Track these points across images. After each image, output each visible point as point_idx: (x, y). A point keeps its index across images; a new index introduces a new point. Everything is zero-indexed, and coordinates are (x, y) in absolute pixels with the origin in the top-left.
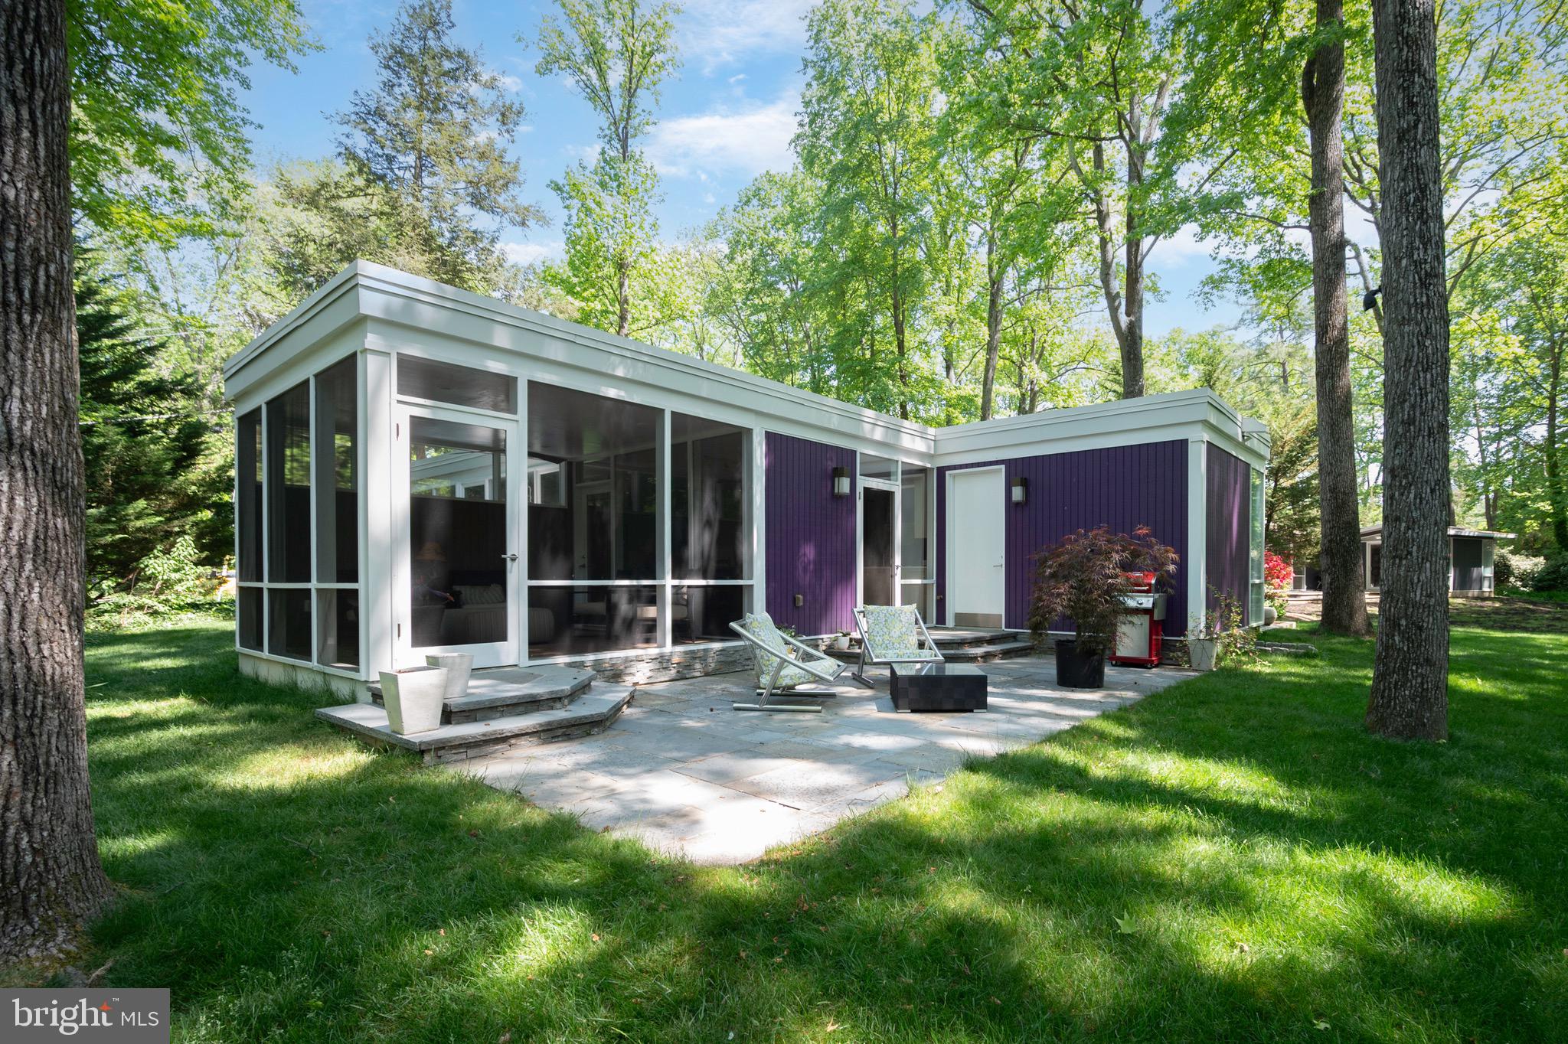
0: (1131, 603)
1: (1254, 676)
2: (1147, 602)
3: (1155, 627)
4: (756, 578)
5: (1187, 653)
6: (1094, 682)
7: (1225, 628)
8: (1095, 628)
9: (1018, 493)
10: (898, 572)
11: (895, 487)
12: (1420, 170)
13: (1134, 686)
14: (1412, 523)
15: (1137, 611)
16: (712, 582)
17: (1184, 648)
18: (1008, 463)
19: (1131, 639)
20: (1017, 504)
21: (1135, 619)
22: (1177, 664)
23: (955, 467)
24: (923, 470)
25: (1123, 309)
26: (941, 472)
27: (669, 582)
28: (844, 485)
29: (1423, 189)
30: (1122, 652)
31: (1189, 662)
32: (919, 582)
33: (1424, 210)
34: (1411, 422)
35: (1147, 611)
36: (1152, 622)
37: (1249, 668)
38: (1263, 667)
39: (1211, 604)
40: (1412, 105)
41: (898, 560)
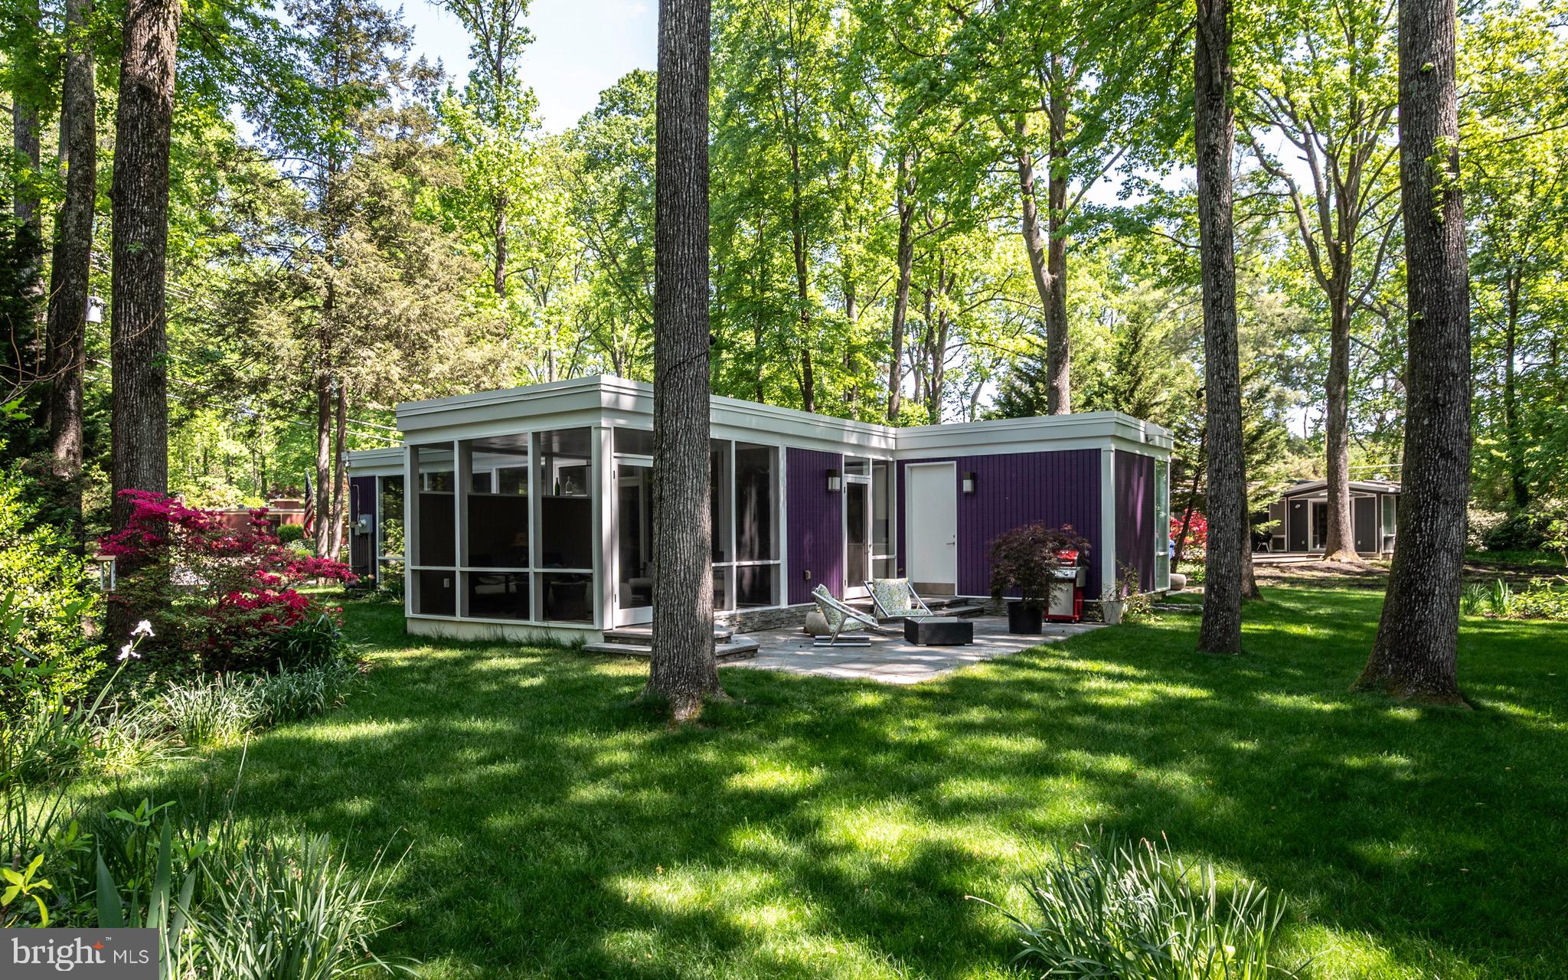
0: (1059, 574)
1: (1146, 628)
2: (1071, 573)
3: (1077, 593)
4: (782, 560)
5: (1101, 611)
6: (1036, 631)
7: (1130, 593)
8: (1037, 594)
9: (967, 485)
10: (871, 550)
11: (868, 479)
12: (1223, 324)
13: (1063, 633)
14: (1221, 529)
15: (1063, 581)
16: (757, 563)
17: (1099, 608)
18: (959, 460)
19: (1061, 601)
20: (967, 494)
21: (1062, 586)
22: (1093, 620)
23: (913, 461)
24: (885, 462)
25: (1046, 267)
26: (901, 464)
27: (735, 563)
28: (835, 484)
29: (1225, 336)
30: (1053, 611)
31: (1103, 618)
32: (885, 557)
33: (1225, 348)
34: (1219, 470)
35: (1072, 581)
36: (1076, 590)
37: (1145, 622)
38: (1154, 622)
39: (1120, 575)
40: (1219, 286)
41: (870, 542)
